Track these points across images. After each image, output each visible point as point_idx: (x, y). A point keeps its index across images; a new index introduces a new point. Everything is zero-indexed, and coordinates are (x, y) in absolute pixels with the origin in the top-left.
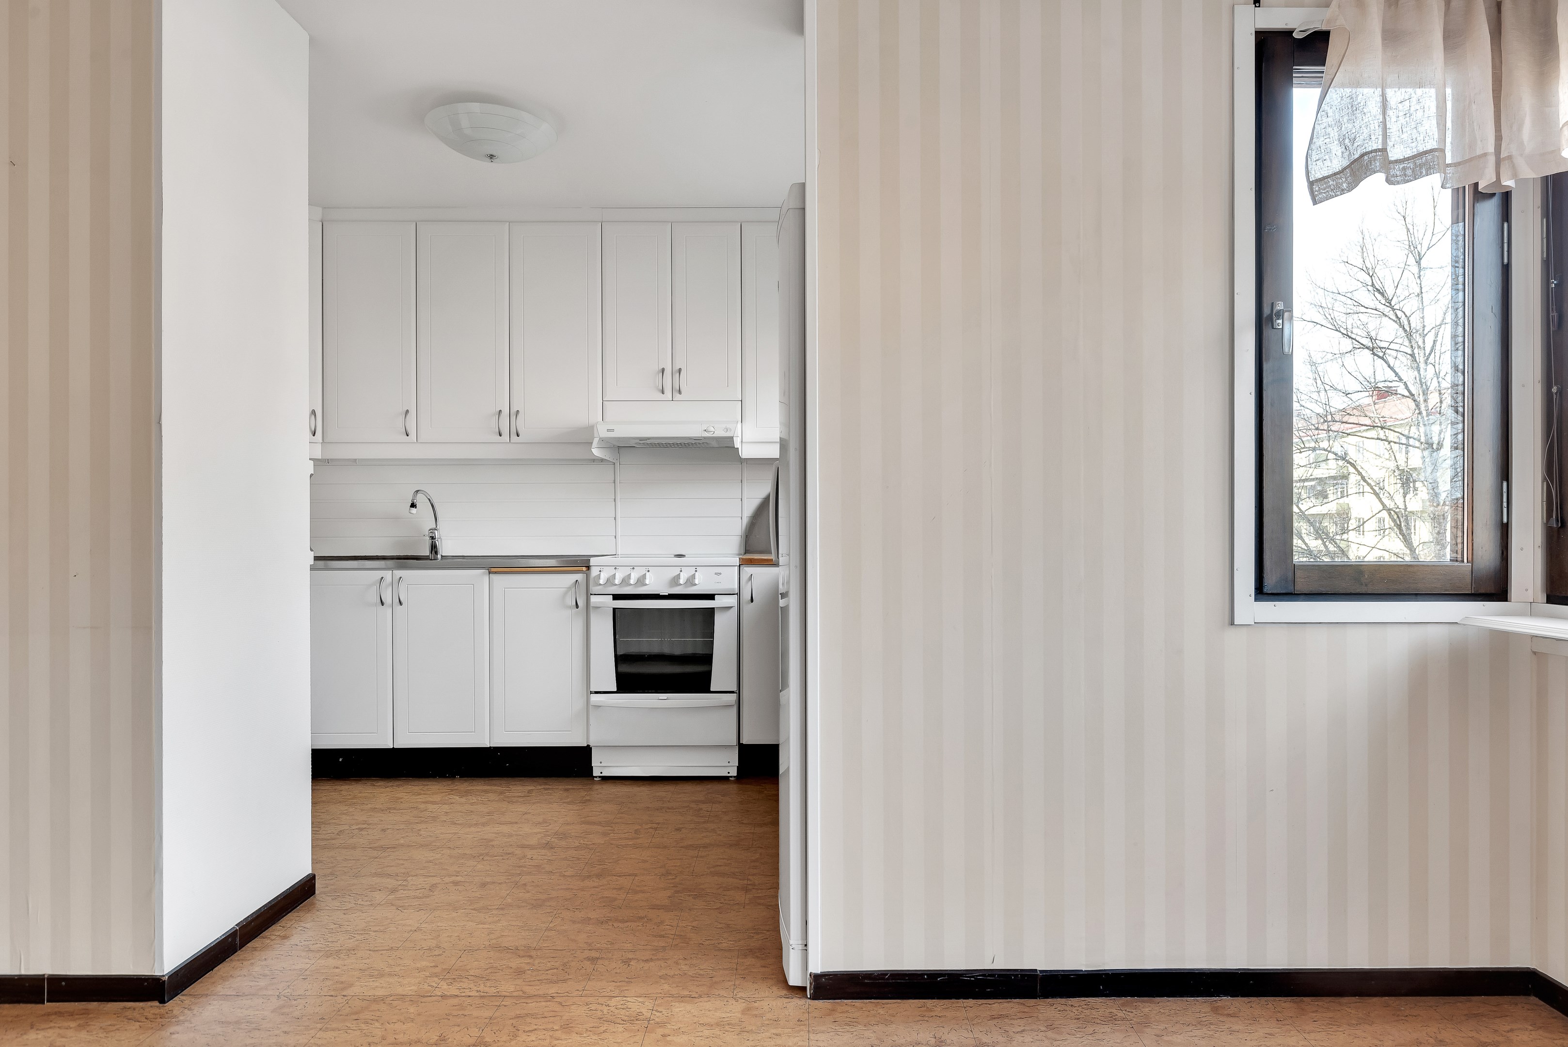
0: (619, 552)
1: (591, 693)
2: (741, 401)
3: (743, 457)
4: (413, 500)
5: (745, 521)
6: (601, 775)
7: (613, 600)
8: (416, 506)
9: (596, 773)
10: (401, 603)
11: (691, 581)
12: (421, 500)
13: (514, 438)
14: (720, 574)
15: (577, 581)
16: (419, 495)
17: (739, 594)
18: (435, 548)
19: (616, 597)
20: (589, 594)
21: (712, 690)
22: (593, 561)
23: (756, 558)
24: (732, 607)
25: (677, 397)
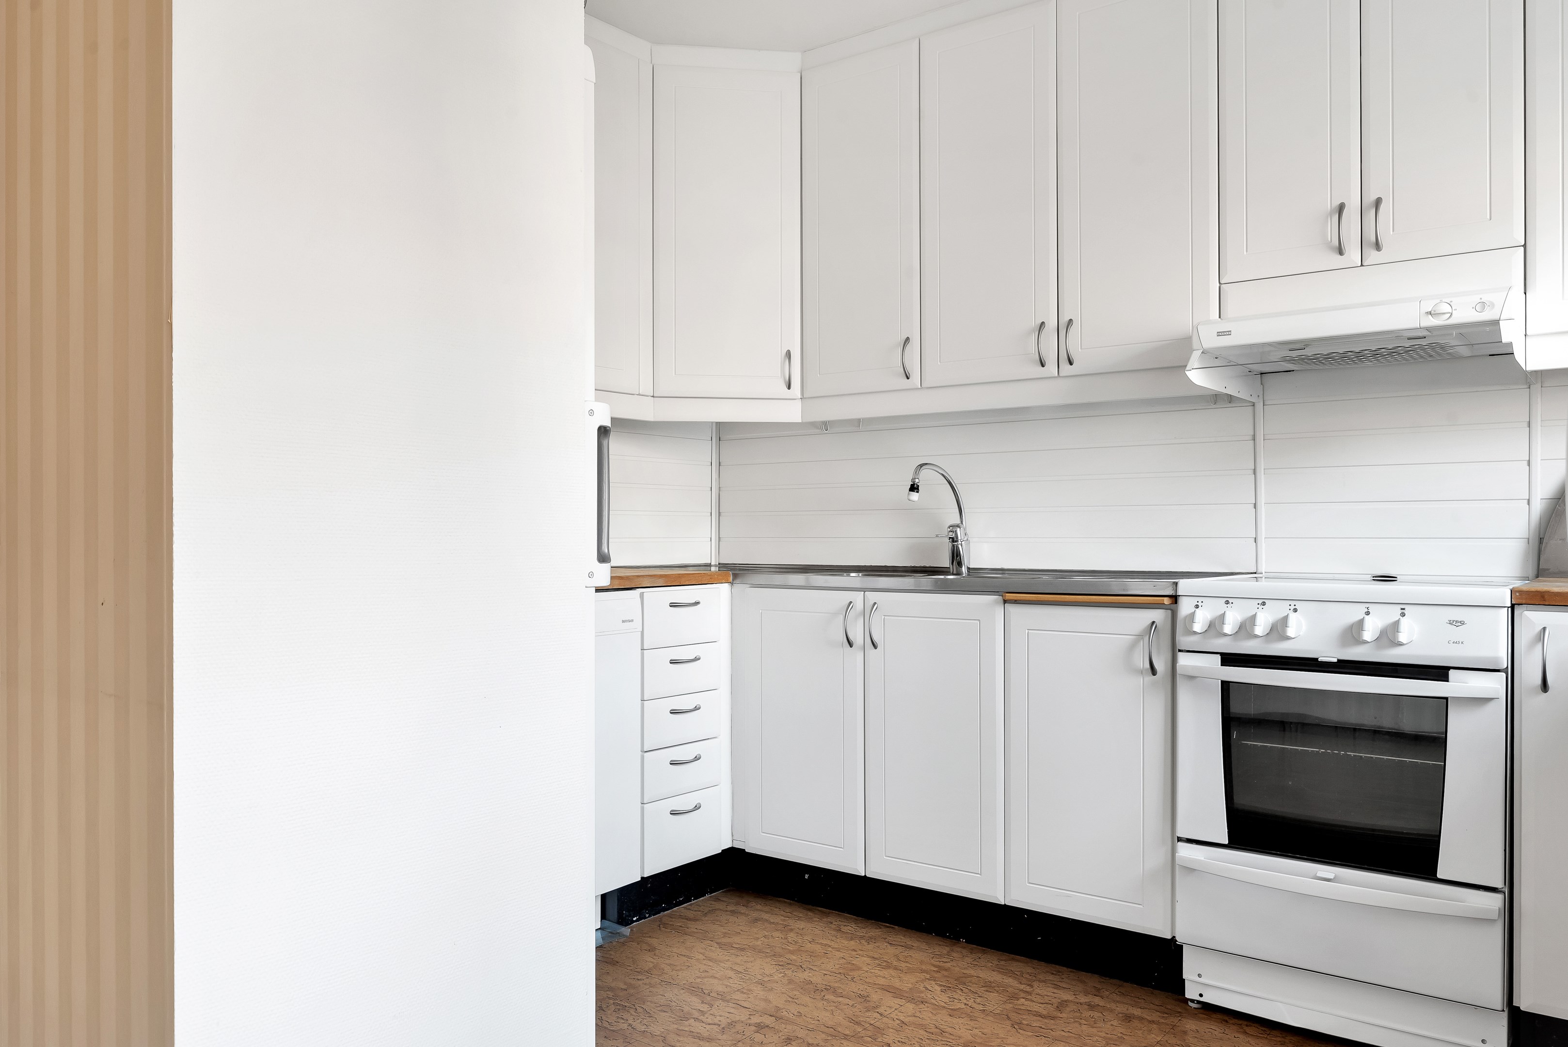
0: (1263, 568)
1: (1180, 839)
2: (1525, 246)
3: (1530, 367)
4: (913, 480)
5: (1538, 507)
6: (1201, 999)
7: (1221, 665)
8: (918, 489)
9: (1191, 993)
10: (875, 646)
11: (1389, 636)
12: (926, 478)
13: (1066, 368)
14: (1462, 623)
15: (1153, 622)
16: (925, 473)
17: (1511, 673)
18: (957, 556)
19: (1229, 659)
20: (1175, 650)
21: (1439, 876)
22: (1185, 586)
23: (1556, 590)
24: (1491, 699)
25: (1373, 256)
